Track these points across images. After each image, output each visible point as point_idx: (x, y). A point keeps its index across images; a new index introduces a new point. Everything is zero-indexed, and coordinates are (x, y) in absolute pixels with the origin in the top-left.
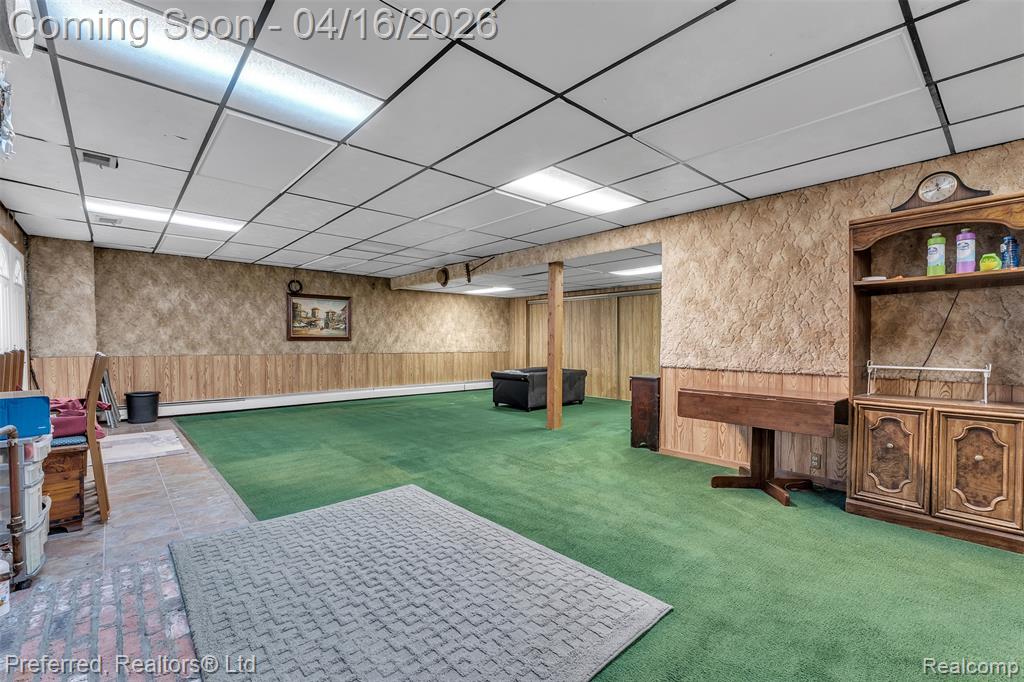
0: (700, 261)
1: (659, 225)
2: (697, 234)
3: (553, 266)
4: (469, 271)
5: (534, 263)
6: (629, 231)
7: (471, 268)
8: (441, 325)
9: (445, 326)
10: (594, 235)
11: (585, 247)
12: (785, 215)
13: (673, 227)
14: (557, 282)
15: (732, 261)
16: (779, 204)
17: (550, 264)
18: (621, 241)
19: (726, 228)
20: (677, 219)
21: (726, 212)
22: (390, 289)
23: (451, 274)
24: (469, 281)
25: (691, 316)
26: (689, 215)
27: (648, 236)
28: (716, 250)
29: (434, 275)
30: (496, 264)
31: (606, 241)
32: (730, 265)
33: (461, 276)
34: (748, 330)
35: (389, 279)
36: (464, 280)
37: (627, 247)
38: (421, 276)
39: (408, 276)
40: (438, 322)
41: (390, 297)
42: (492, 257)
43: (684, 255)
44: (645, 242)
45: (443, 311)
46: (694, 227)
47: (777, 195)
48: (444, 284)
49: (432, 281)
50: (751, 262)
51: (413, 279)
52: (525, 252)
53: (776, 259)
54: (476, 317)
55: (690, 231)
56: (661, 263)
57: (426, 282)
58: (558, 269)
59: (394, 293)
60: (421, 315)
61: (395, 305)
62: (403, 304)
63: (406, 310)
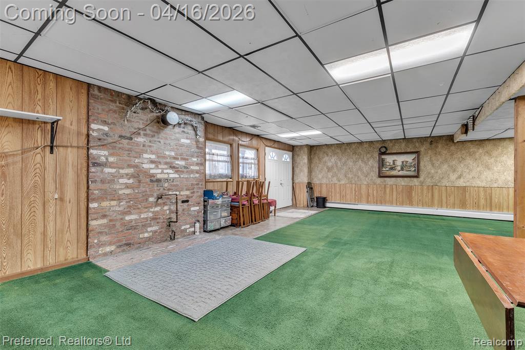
35: (453, 135)
48: (466, 133)
51: (459, 133)
59: (457, 144)
60: (487, 158)
61: (459, 153)
62: (467, 151)
63: (470, 155)
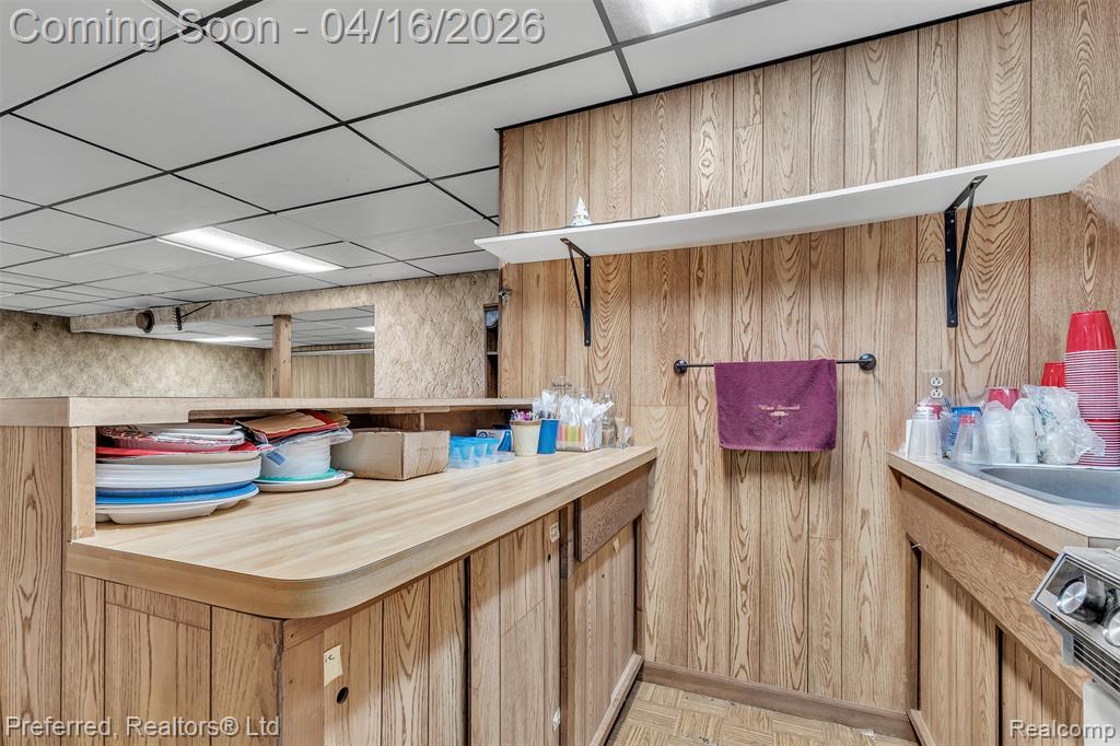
0: (404, 326)
1: (371, 287)
2: (402, 301)
3: (277, 320)
4: (180, 318)
5: (256, 314)
6: (347, 291)
7: (182, 314)
8: (160, 379)
9: (164, 380)
10: (315, 292)
11: (306, 302)
12: (462, 293)
13: (383, 291)
14: (281, 337)
15: (427, 329)
16: (458, 283)
17: (275, 317)
18: (340, 300)
19: (422, 298)
20: (386, 285)
21: (422, 285)
22: (69, 330)
23: (157, 318)
24: (180, 329)
25: (397, 376)
26: (395, 282)
27: (361, 299)
28: (416, 317)
29: (133, 319)
30: (212, 312)
31: (327, 298)
32: (426, 332)
33: (170, 321)
34: (439, 388)
35: (68, 318)
36: (174, 326)
37: (344, 306)
38: (115, 317)
39: (96, 317)
40: (154, 376)
41: (68, 342)
42: (209, 303)
43: (391, 319)
44: (361, 304)
45: (161, 363)
46: (399, 294)
47: (457, 275)
48: (148, 328)
49: (130, 324)
50: (440, 330)
51: (104, 320)
52: (245, 301)
53: (456, 329)
54: (215, 370)
55: (397, 297)
56: (373, 325)
57: (123, 326)
58: (283, 322)
59: (76, 336)
60: (124, 366)
61: (79, 353)
62: (93, 350)
63: (98, 359)
